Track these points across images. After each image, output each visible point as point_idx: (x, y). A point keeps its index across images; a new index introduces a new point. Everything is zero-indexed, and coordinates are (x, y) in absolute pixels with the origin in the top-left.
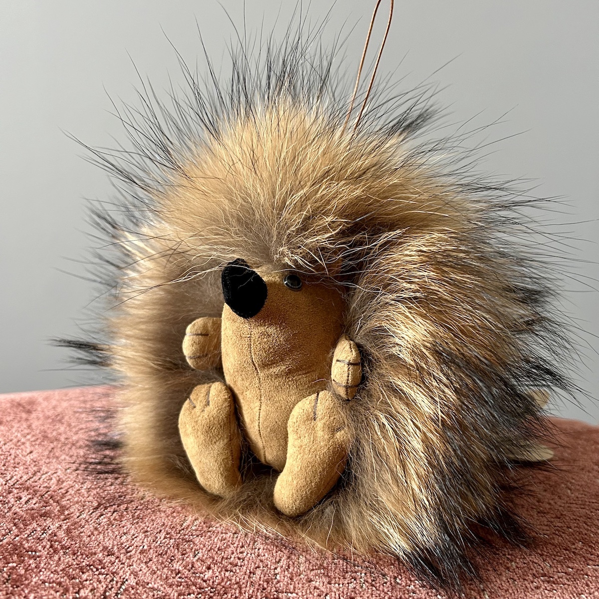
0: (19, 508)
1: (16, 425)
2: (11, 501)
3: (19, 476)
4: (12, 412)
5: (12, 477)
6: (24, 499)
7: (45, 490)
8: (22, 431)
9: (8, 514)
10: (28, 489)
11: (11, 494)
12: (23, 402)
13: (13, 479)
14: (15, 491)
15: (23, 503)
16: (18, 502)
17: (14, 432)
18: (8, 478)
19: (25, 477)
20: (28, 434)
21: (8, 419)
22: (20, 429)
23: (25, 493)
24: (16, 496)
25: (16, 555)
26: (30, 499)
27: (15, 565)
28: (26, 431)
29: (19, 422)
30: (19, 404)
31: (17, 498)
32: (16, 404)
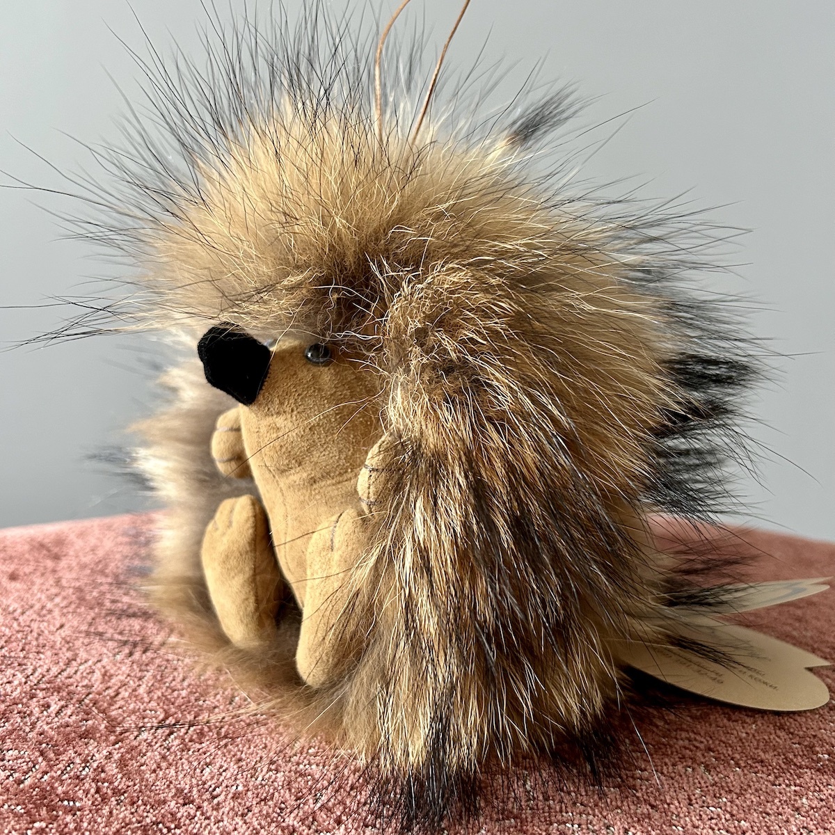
0: (48, 724)
1: (38, 581)
2: (34, 712)
3: (46, 667)
4: (31, 558)
5: (34, 670)
6: (54, 708)
7: (85, 691)
8: (47, 590)
9: (30, 735)
10: (59, 690)
11: (35, 700)
12: (47, 541)
13: (37, 674)
14: (40, 694)
15: (53, 715)
16: (45, 713)
17: (36, 591)
18: (29, 672)
19: (55, 670)
20: (56, 595)
21: (27, 569)
22: (44, 587)
23: (56, 697)
24: (41, 703)
25: (45, 808)
26: (63, 707)
27: (43, 824)
28: (54, 590)
29: (43, 575)
30: (42, 546)
31: (43, 706)
32: (37, 545)
